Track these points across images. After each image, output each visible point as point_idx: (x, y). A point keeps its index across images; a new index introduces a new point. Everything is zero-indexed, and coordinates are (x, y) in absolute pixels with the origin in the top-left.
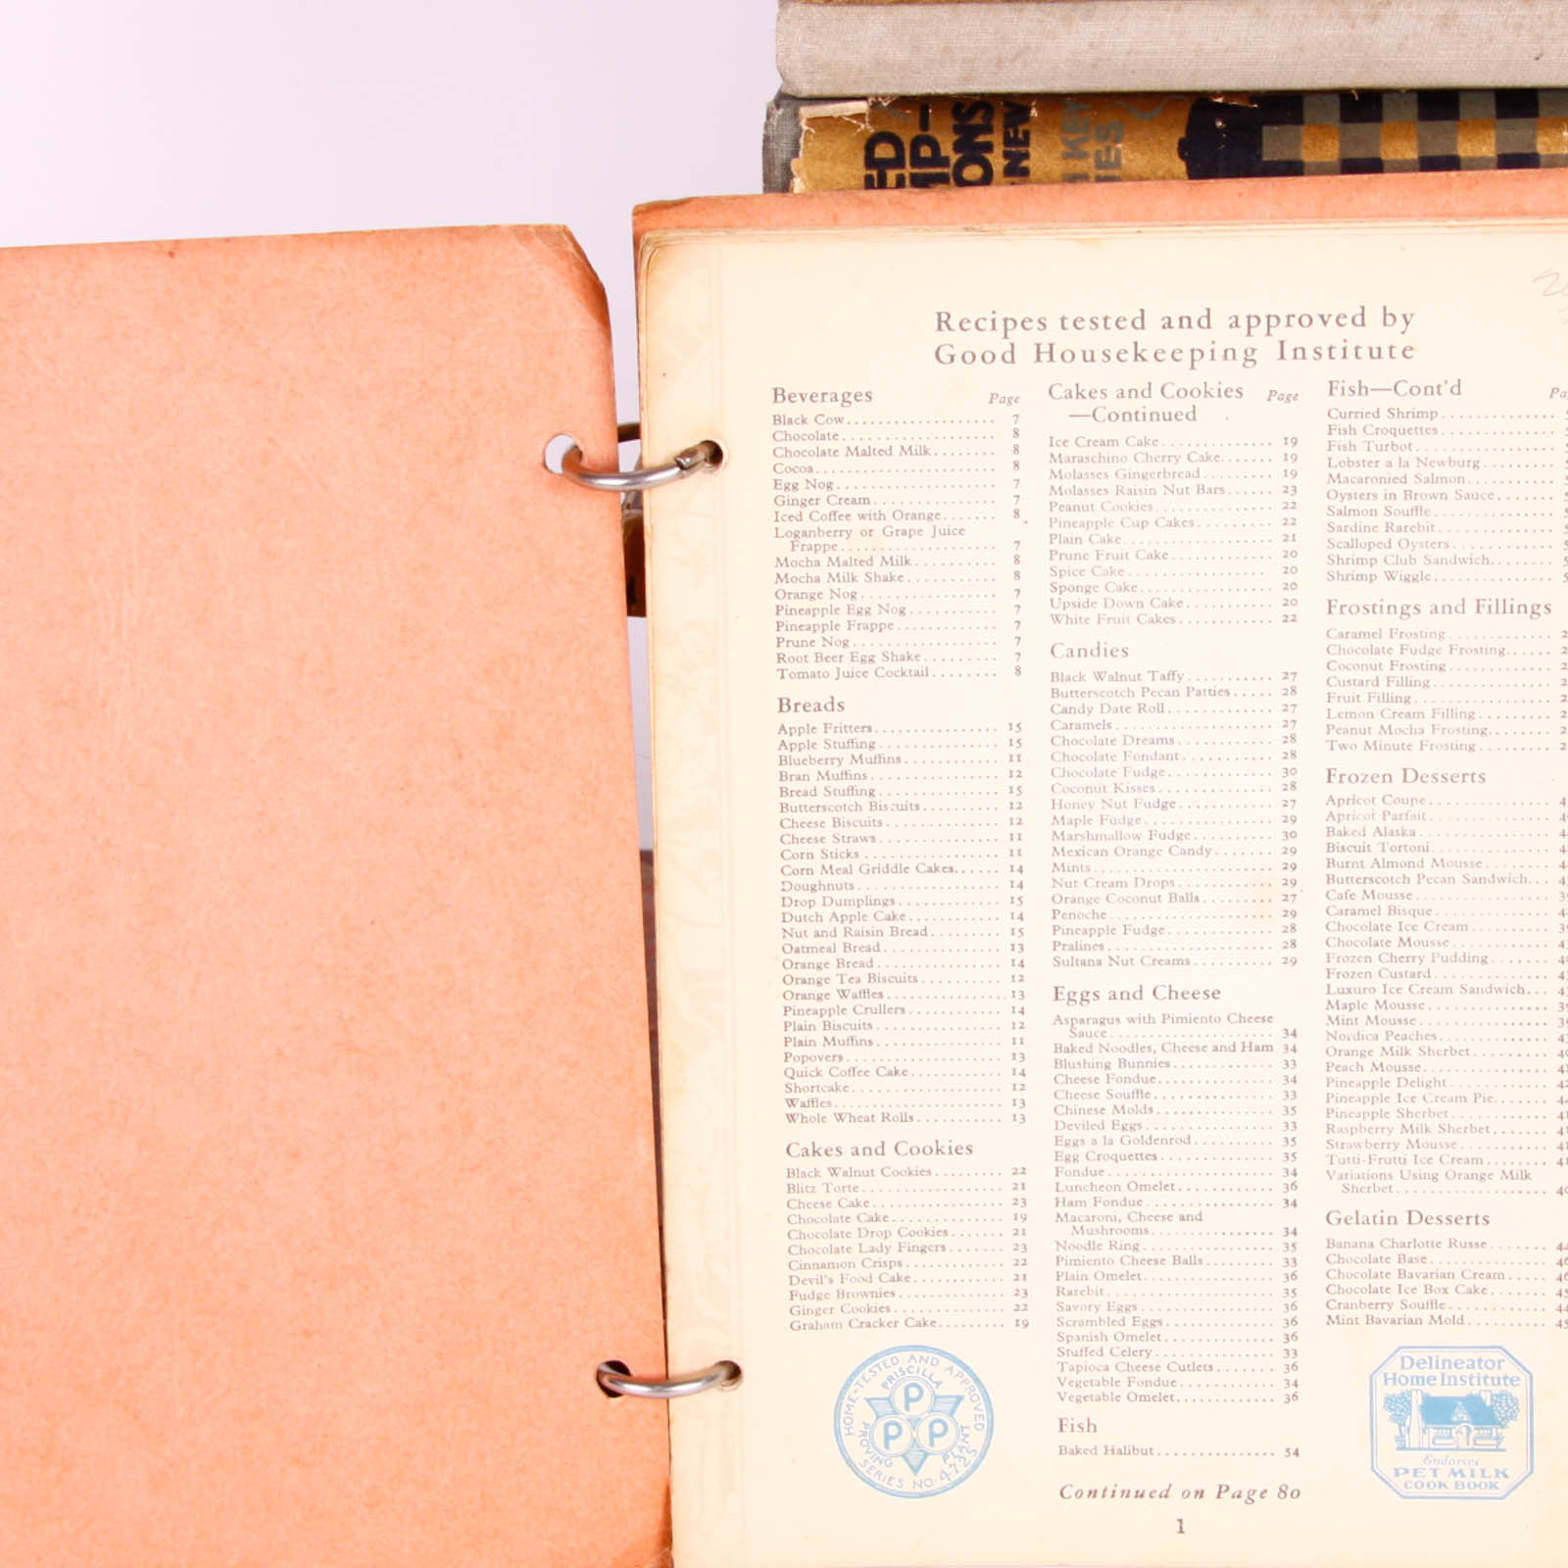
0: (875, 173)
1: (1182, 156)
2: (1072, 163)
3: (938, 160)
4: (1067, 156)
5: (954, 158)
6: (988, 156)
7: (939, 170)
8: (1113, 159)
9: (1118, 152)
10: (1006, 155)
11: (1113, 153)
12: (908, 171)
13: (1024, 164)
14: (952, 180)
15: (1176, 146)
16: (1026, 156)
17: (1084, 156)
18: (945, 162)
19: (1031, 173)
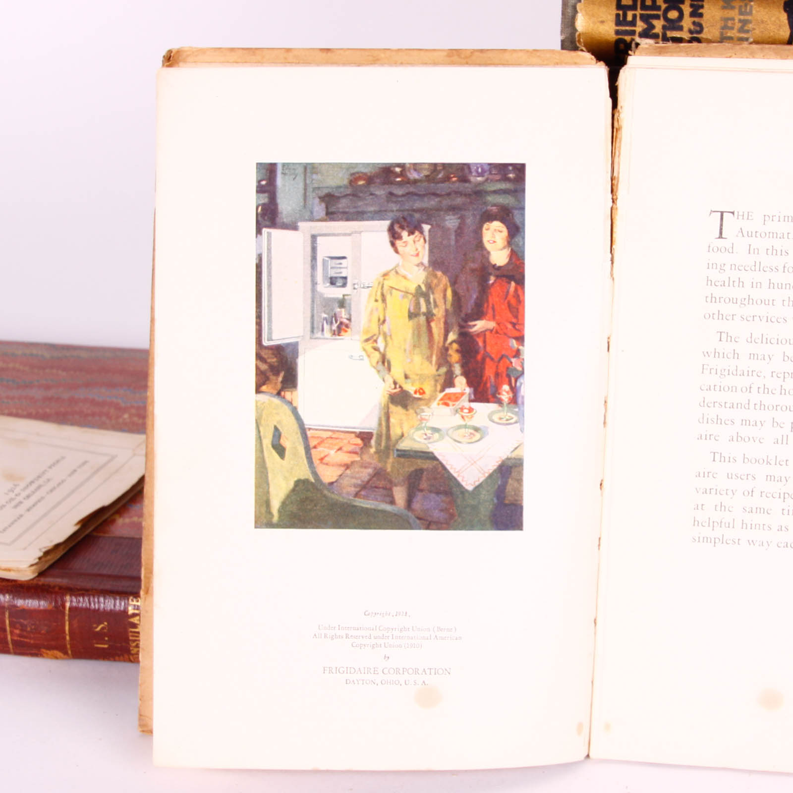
0: (621, 12)
1: (785, 10)
2: (726, 12)
3: (655, 7)
4: (724, 8)
5: (664, 6)
6: (681, 6)
7: (655, 12)
8: (748, 11)
9: (751, 6)
10: (692, 6)
11: (748, 8)
12: (639, 12)
13: (701, 11)
14: (662, 18)
15: (783, 4)
16: (702, 7)
17: (733, 8)
18: (659, 8)
19: (704, 15)
